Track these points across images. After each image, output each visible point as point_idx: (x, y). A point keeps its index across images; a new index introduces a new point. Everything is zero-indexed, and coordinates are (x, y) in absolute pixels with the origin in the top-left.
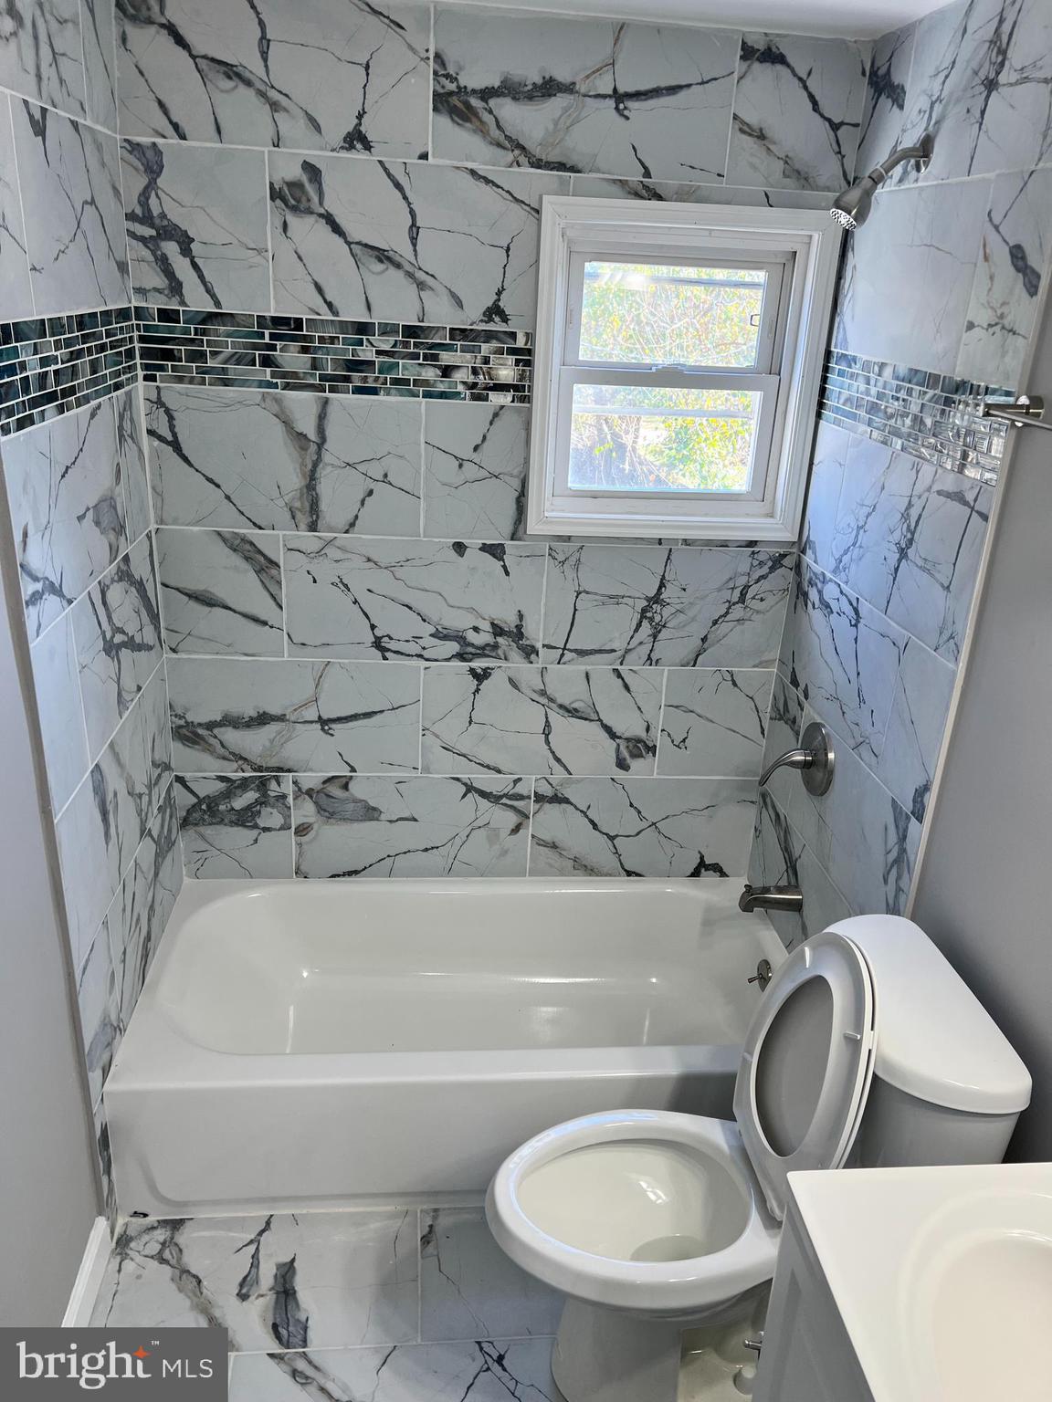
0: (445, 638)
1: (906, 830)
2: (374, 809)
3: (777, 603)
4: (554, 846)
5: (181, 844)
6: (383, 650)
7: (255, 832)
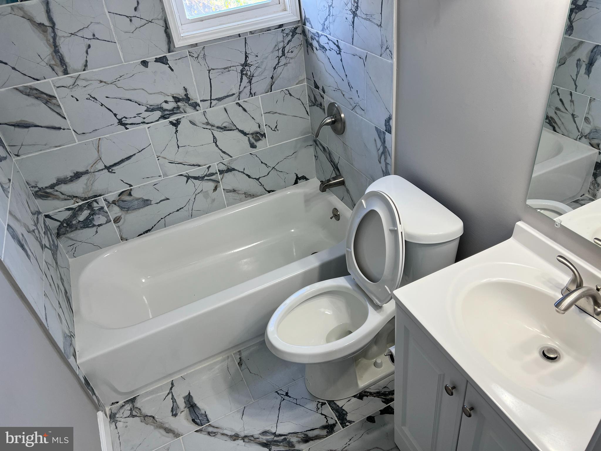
0: (153, 110)
1: (384, 139)
2: (147, 200)
3: (299, 52)
4: (234, 191)
5: (61, 245)
6: (124, 125)
7: (95, 228)
